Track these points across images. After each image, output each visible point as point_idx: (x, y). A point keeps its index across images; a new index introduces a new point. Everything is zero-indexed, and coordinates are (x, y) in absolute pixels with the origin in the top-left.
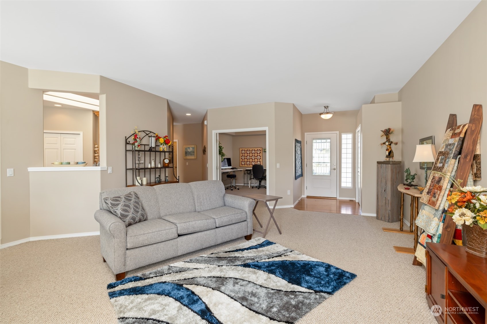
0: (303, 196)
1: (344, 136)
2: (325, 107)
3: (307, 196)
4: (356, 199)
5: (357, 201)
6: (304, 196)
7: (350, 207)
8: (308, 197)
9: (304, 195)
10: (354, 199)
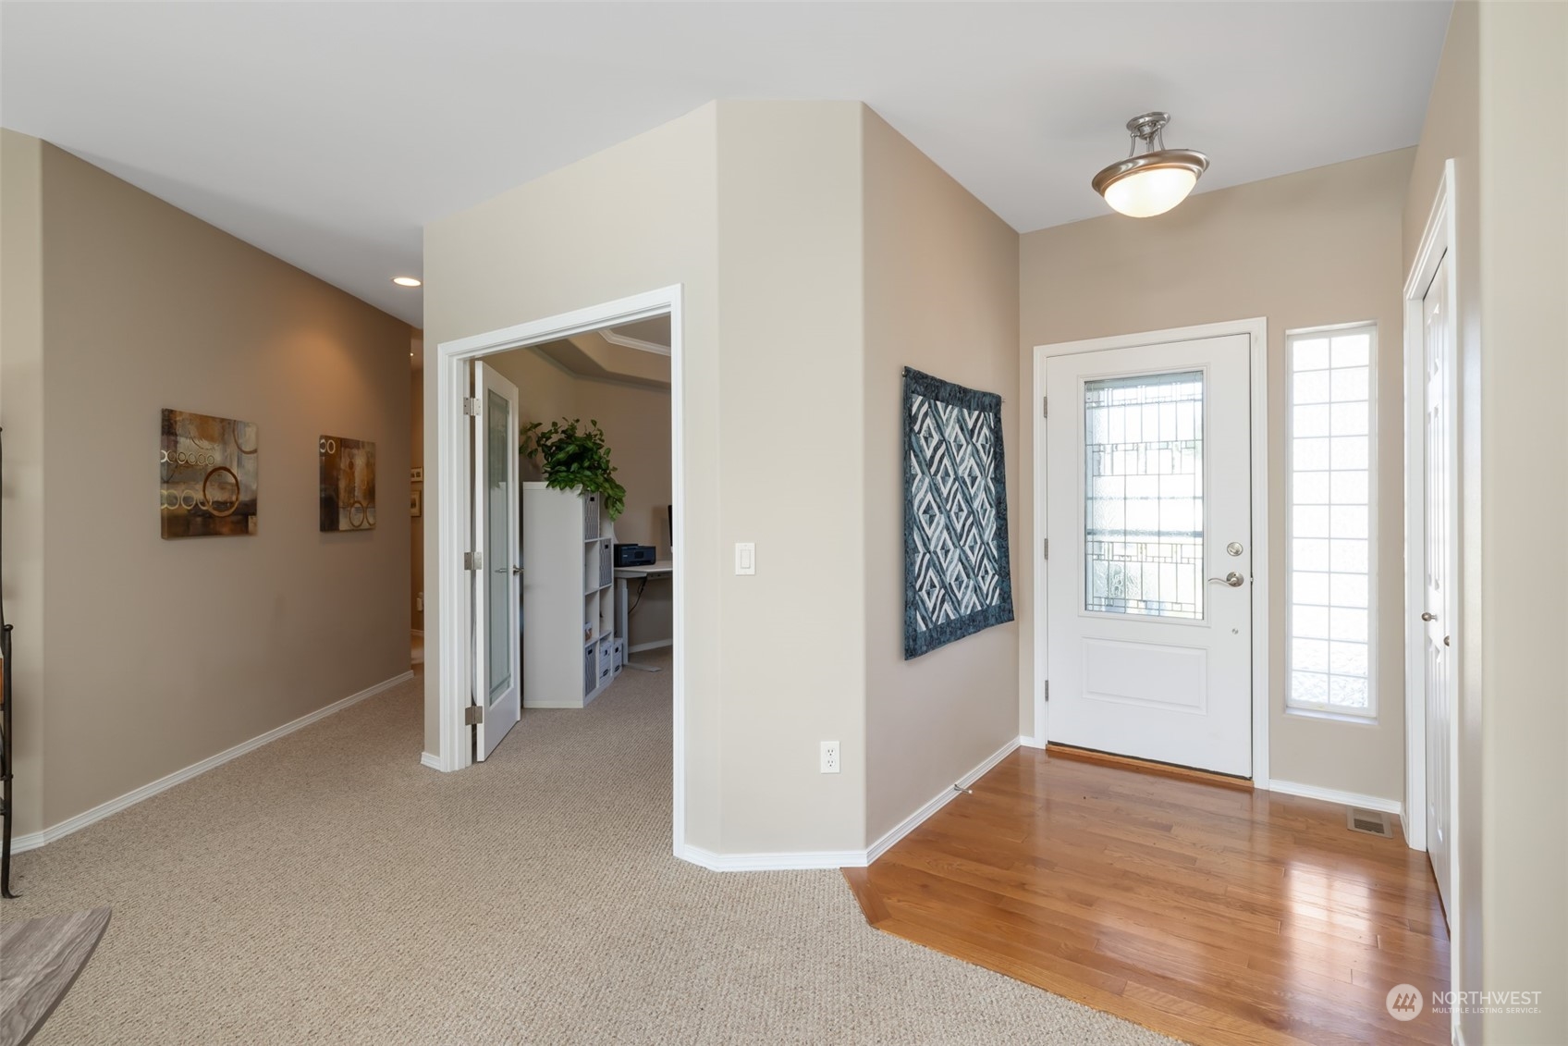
0: (1024, 741)
1: (1307, 352)
2: (1135, 127)
3: (1050, 743)
4: (1404, 800)
5: (1417, 840)
6: (1033, 739)
7: (1362, 879)
8: (1057, 751)
9: (1031, 734)
10: (1393, 807)
